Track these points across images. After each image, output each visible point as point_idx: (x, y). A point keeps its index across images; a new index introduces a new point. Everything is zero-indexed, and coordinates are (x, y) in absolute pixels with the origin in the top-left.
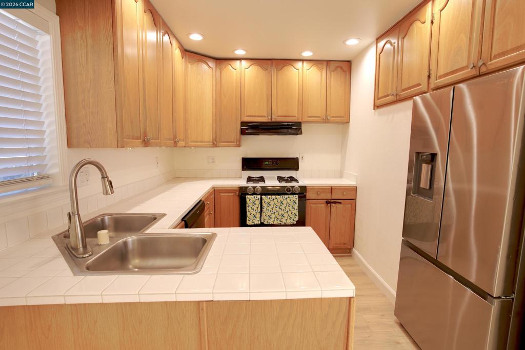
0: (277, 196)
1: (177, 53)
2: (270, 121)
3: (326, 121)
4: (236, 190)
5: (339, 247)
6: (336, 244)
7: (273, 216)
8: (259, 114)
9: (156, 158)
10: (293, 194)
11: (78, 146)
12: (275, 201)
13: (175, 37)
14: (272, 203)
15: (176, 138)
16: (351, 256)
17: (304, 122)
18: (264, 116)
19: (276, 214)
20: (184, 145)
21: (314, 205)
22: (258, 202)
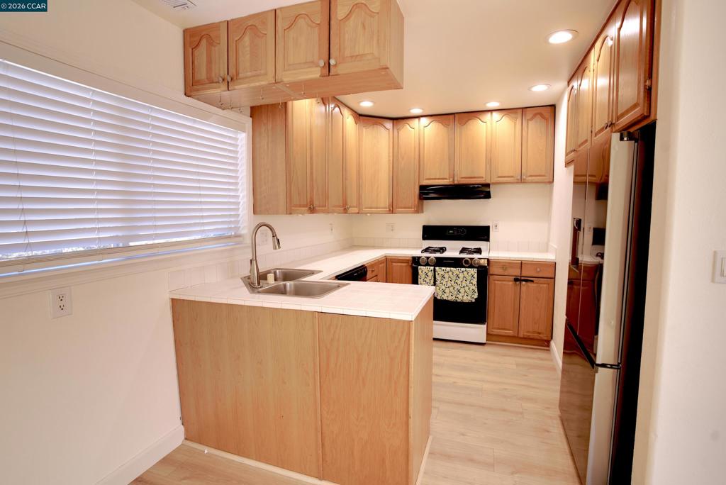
0: (452, 269)
1: (349, 120)
2: (451, 183)
3: (522, 181)
4: (409, 260)
5: (531, 337)
6: (528, 332)
7: (447, 291)
8: (439, 176)
9: (331, 224)
10: (471, 266)
11: (261, 213)
12: (450, 273)
13: (346, 106)
14: (446, 276)
15: (346, 204)
16: (549, 350)
17: (493, 183)
18: (446, 179)
19: (451, 288)
20: (357, 211)
21: (500, 282)
22: (430, 274)
